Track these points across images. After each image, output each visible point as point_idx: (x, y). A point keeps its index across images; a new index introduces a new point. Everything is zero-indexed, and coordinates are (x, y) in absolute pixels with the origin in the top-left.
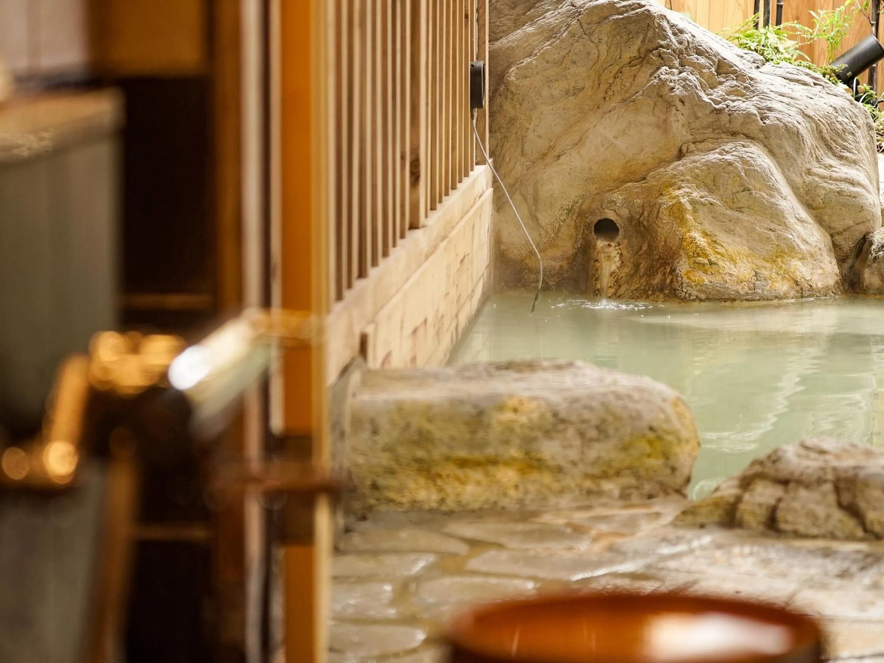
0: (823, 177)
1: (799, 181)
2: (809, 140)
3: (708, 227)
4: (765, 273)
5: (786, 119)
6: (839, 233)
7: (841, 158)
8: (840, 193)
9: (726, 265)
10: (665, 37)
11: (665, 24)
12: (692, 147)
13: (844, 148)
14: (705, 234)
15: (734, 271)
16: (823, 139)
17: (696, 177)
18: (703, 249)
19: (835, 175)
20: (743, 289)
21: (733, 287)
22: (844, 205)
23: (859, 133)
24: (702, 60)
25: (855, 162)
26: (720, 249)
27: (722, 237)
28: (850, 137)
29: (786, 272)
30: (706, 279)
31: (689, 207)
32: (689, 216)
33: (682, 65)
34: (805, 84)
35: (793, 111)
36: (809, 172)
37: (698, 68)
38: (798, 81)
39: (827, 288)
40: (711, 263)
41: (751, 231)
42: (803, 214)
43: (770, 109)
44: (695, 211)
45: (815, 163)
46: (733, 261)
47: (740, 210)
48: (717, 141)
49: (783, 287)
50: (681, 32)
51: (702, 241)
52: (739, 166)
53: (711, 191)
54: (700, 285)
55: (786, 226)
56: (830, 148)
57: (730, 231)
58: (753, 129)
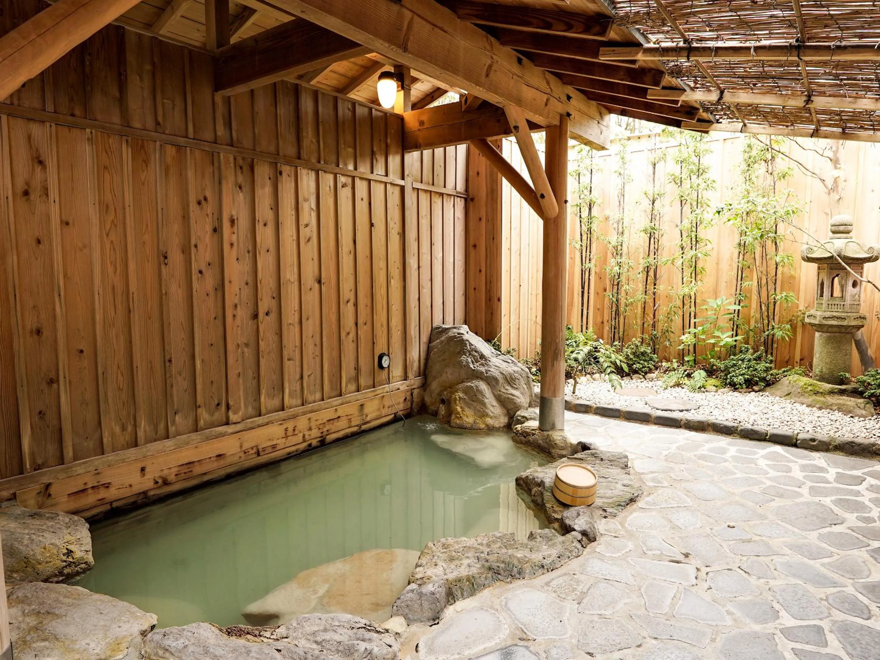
0: (504, 393)
1: (496, 393)
2: (501, 381)
3: (463, 405)
4: (477, 421)
5: (493, 374)
6: (510, 410)
7: (512, 387)
8: (508, 398)
9: (465, 418)
10: (466, 347)
11: (467, 343)
12: (465, 380)
13: (514, 384)
14: (461, 408)
15: (467, 420)
16: (507, 380)
17: (463, 390)
18: (459, 412)
19: (508, 392)
20: (469, 426)
21: (466, 425)
22: (510, 402)
23: (522, 379)
24: (476, 354)
25: (517, 389)
26: (464, 413)
27: (466, 409)
28: (517, 380)
29: (484, 422)
30: (458, 422)
31: (458, 399)
32: (457, 402)
33: (469, 355)
34: (508, 363)
35: (497, 372)
36: (500, 391)
37: (474, 356)
38: (506, 362)
39: (500, 427)
40: (461, 417)
41: (475, 408)
42: (495, 403)
43: (490, 371)
44: (460, 400)
45: (502, 388)
46: (467, 417)
47: (473, 401)
48: (472, 379)
49: (482, 426)
50: (472, 345)
51: (459, 409)
52: (475, 388)
53: (466, 394)
54: (456, 423)
55: (486, 408)
56: (509, 384)
57: (469, 408)
58: (483, 377)
